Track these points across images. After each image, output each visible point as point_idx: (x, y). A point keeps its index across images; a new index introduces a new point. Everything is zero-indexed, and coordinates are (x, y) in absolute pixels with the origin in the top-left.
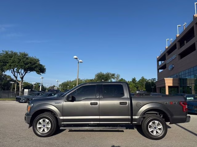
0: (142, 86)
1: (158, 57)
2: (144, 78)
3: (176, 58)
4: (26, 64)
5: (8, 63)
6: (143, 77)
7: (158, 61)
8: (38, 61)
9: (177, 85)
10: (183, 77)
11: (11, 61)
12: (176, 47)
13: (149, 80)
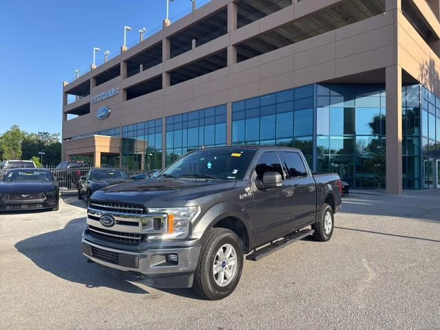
0: (14, 149)
1: (66, 83)
2: (18, 130)
3: (117, 94)
6: (15, 126)
7: (66, 93)
9: (117, 151)
10: (130, 136)
12: (120, 72)
13: (32, 134)
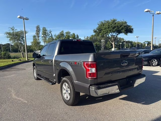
4: (114, 28)
5: (102, 30)
8: (126, 23)
11: (104, 28)
